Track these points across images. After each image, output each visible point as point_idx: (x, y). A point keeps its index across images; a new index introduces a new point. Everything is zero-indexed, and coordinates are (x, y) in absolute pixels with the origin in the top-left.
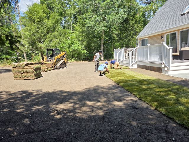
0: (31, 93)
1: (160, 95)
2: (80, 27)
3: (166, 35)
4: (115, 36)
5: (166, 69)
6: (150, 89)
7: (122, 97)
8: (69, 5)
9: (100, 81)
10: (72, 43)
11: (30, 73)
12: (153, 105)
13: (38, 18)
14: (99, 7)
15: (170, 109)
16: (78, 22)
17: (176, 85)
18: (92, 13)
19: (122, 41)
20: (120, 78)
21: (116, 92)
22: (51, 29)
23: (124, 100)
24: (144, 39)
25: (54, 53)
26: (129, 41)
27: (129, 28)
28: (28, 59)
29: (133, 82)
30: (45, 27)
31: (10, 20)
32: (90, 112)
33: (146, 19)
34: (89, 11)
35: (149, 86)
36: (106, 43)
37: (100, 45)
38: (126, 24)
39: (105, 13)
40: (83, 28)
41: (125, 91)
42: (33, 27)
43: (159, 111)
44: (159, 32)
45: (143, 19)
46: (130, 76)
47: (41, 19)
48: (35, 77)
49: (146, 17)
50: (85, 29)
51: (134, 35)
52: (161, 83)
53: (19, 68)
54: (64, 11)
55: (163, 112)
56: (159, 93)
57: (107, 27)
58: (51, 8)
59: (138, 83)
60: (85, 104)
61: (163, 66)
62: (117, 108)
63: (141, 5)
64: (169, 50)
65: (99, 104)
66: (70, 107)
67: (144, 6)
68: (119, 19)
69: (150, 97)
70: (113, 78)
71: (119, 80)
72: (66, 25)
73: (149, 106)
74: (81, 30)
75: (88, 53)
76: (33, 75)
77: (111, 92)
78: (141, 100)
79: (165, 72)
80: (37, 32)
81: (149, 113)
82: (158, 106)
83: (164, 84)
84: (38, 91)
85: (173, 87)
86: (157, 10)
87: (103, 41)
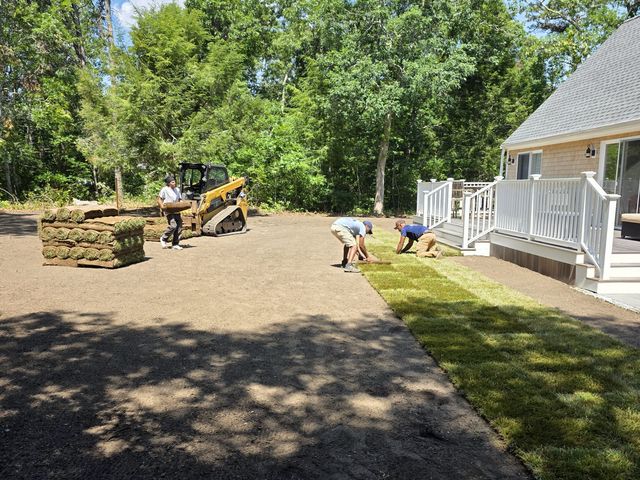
0: (68, 327)
1: (545, 383)
2: (310, 95)
3: (608, 146)
4: (432, 134)
5: (591, 273)
6: (511, 351)
7: (395, 374)
8: (282, 18)
9: (338, 297)
10: (278, 149)
11: (99, 246)
12: (503, 431)
13: (167, 55)
14: (382, 32)
15: (568, 457)
16: (306, 76)
17: (613, 345)
18: (356, 50)
19: (454, 154)
20: (414, 291)
21: (380, 352)
22: (208, 95)
23: (400, 389)
24: (528, 155)
25: (204, 179)
26: (477, 154)
27: (483, 112)
28: (127, 190)
29: (458, 313)
30: (189, 88)
31: (80, 56)
32: (245, 439)
33: (544, 83)
34: (344, 42)
35: (511, 339)
36: (397, 157)
37: (376, 161)
38: (471, 95)
39: (401, 52)
40: (318, 98)
41: (417, 349)
42: (145, 84)
43: (522, 463)
44: (583, 132)
45: (535, 82)
46: (453, 288)
47: (177, 60)
48: (116, 260)
49: (547, 75)
50: (327, 105)
51: (497, 134)
52: (559, 331)
53: (64, 224)
54: (266, 37)
55: (537, 470)
56: (540, 374)
57: (402, 101)
58: (219, 25)
59: (472, 320)
60: (243, 393)
61: (580, 259)
62: (359, 430)
63: (533, 34)
64: (605, 205)
65: (296, 400)
66: (181, 405)
67: (542, 36)
68: (448, 77)
69: (500, 389)
70: (388, 287)
71: (405, 300)
72: (267, 85)
73: (487, 430)
74: (315, 105)
75: (331, 188)
76: (108, 252)
77: (364, 349)
78: (464, 396)
79: (586, 284)
80: (160, 101)
81: (479, 464)
82: (521, 437)
83: (571, 335)
84: (99, 318)
85: (602, 353)
86: (585, 56)
87: (385, 149)
